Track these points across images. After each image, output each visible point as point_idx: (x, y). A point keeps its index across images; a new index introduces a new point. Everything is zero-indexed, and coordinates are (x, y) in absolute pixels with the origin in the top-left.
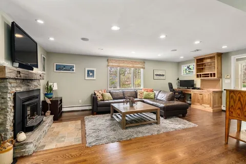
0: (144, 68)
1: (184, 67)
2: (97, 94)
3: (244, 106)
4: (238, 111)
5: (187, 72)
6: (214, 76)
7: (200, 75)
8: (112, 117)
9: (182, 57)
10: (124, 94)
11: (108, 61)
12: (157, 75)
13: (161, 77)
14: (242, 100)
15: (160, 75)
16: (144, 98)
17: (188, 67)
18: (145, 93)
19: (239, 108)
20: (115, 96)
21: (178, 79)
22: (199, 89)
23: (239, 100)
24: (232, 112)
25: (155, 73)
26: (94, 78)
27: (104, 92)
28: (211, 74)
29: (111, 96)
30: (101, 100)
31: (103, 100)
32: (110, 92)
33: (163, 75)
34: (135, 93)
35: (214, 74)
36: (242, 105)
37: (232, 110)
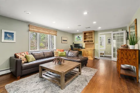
0: (56, 35)
1: (76, 37)
2: (20, 56)
3: (128, 57)
4: (125, 60)
5: (78, 39)
6: (92, 42)
7: (86, 41)
8: (41, 77)
9: (78, 31)
10: (44, 54)
11: (29, 26)
12: (63, 40)
13: (66, 42)
14: (127, 54)
15: (65, 40)
16: (59, 56)
17: (78, 37)
18: (59, 52)
19: (126, 58)
20: (38, 57)
21: (73, 43)
22: (84, 48)
23: (126, 54)
24: (122, 61)
25: (63, 39)
26: (14, 41)
27: (27, 54)
28: (91, 41)
29: (33, 57)
30: (25, 63)
31: (27, 62)
32: (32, 54)
33: (66, 41)
34: (52, 53)
35: (92, 41)
36: (127, 57)
37: (122, 60)
